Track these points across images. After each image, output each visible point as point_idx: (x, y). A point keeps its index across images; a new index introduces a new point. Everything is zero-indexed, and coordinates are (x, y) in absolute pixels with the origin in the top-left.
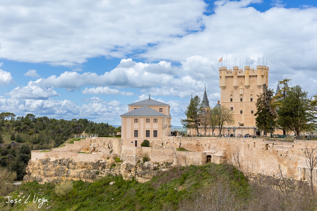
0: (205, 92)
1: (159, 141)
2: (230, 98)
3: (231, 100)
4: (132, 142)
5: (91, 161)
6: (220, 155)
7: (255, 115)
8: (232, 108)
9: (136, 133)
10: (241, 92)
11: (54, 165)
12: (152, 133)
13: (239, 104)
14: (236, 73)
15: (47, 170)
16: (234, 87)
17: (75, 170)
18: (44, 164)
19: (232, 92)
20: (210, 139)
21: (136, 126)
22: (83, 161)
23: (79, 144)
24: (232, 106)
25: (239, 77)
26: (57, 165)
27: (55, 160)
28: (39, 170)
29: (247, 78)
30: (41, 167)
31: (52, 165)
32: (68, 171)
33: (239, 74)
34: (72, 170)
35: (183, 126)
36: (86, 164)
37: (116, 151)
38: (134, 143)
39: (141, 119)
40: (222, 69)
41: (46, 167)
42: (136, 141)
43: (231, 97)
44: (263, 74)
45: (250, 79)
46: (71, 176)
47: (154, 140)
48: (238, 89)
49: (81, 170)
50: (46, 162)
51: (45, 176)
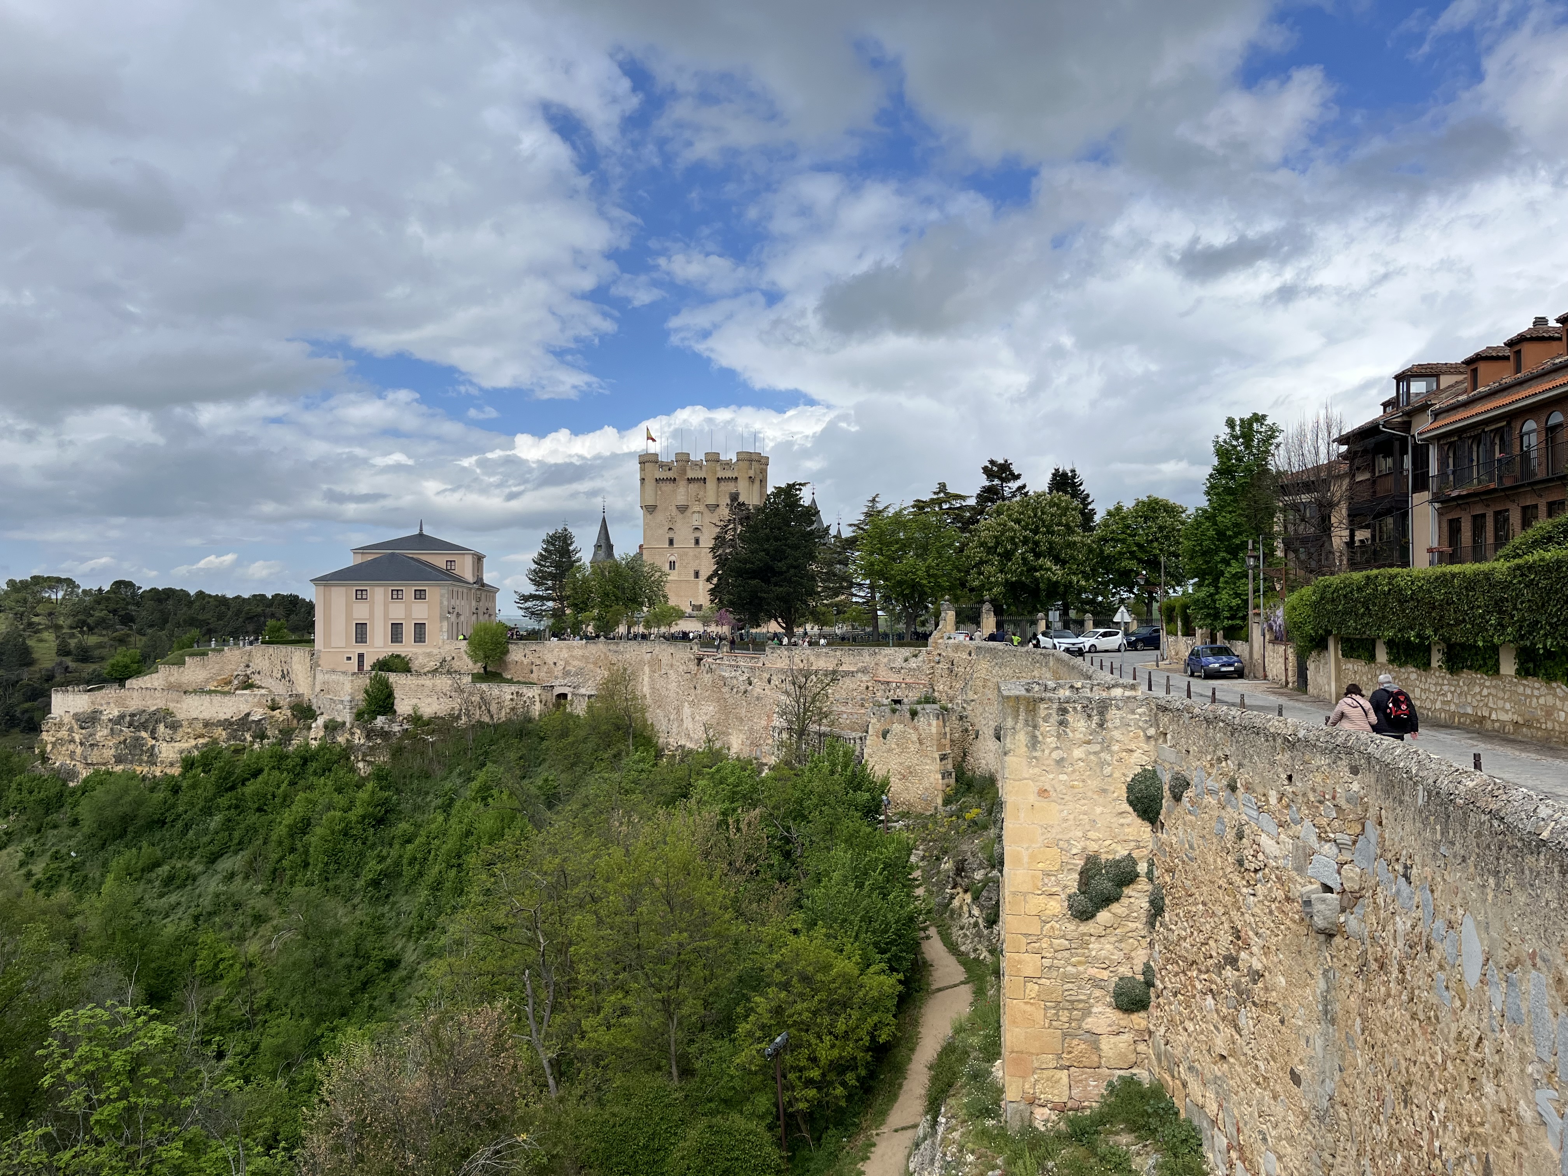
0: (604, 520)
1: (429, 655)
2: (668, 536)
3: (671, 542)
4: (349, 658)
5: (222, 717)
6: (588, 693)
7: (709, 579)
8: (672, 565)
9: (361, 632)
10: (696, 520)
11: (112, 729)
12: (408, 632)
13: (691, 553)
14: (683, 471)
15: (91, 745)
16: (678, 507)
17: (173, 744)
18: (83, 728)
19: (672, 520)
20: (569, 648)
21: (361, 612)
22: (201, 716)
23: (204, 666)
24: (672, 558)
25: (690, 480)
26: (121, 731)
27: (116, 713)
28: (72, 747)
29: (711, 485)
30: (77, 738)
31: (106, 732)
32: (153, 747)
33: (691, 474)
34: (165, 744)
35: (522, 612)
36: (207, 724)
37: (303, 687)
38: (355, 660)
39: (376, 589)
40: (646, 459)
41: (91, 735)
42: (361, 656)
43: (671, 535)
44: (751, 473)
45: (718, 487)
46: (162, 762)
47: (414, 650)
48: (688, 513)
49: (193, 742)
50: (89, 720)
51: (87, 764)
